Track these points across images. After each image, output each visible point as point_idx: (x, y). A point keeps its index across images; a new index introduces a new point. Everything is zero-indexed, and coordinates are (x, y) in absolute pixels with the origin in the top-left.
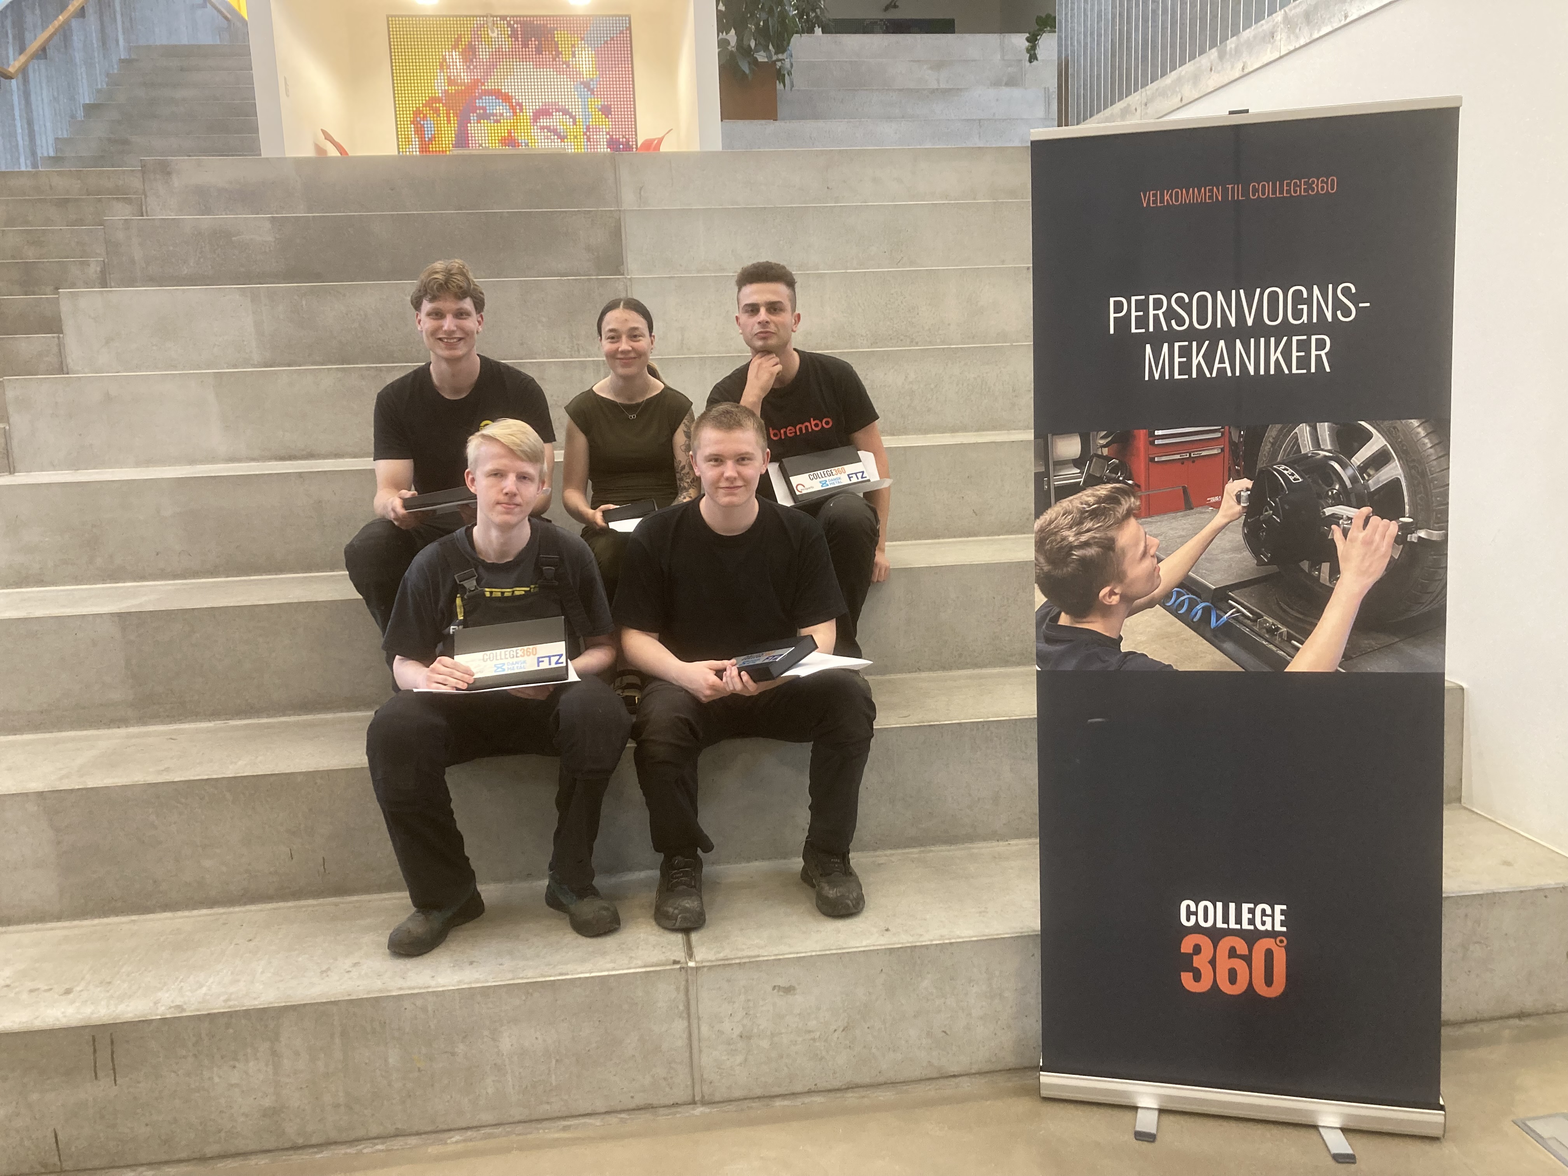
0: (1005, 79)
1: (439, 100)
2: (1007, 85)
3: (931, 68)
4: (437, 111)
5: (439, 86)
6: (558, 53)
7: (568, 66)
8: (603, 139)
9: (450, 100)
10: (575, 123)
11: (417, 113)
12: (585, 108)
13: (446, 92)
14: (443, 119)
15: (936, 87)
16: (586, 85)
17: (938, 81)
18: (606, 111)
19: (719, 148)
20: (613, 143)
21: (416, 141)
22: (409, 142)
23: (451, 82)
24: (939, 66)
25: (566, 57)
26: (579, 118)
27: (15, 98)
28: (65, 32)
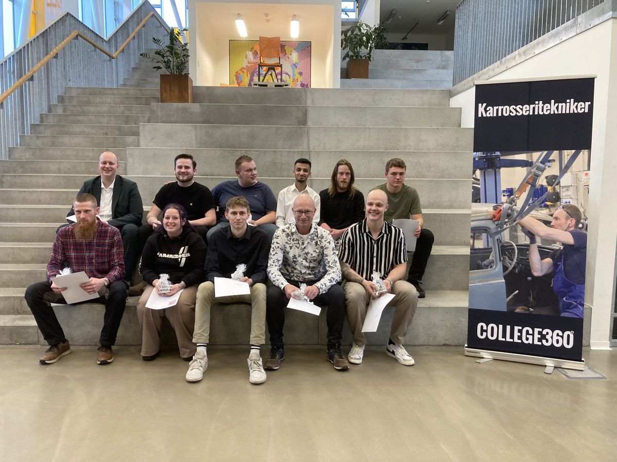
0: (441, 67)
1: (244, 68)
2: (442, 68)
3: (415, 62)
4: (243, 72)
5: (245, 64)
6: (286, 54)
7: (289, 58)
8: (299, 83)
9: (248, 68)
10: (290, 78)
11: (237, 73)
12: (294, 73)
13: (247, 66)
14: (245, 75)
15: (416, 69)
16: (295, 65)
17: (417, 66)
18: (301, 74)
19: (339, 87)
20: (302, 85)
21: (236, 82)
22: (234, 82)
23: (249, 63)
24: (418, 61)
25: (288, 55)
26: (291, 76)
27: (114, 65)
28: (128, 45)
